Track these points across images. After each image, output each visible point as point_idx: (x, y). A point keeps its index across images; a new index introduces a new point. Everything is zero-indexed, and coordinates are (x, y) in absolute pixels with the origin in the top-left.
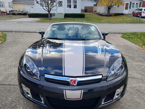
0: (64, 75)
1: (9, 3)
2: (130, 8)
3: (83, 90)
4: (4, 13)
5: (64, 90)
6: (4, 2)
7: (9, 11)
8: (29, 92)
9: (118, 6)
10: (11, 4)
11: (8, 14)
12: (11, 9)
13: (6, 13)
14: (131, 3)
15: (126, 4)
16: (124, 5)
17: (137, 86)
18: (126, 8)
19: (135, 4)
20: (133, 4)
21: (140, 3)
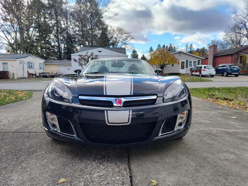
0: (105, 94)
1: (40, 64)
2: (187, 67)
3: (131, 111)
4: (33, 75)
5: (106, 111)
6: (33, 63)
7: (40, 74)
8: (57, 123)
9: (173, 65)
10: (42, 66)
11: (38, 77)
12: (42, 71)
13: (35, 75)
14: (187, 61)
15: (182, 62)
16: (179, 63)
17: (207, 129)
18: (183, 68)
19: (193, 63)
20: (190, 62)
21: (199, 61)
